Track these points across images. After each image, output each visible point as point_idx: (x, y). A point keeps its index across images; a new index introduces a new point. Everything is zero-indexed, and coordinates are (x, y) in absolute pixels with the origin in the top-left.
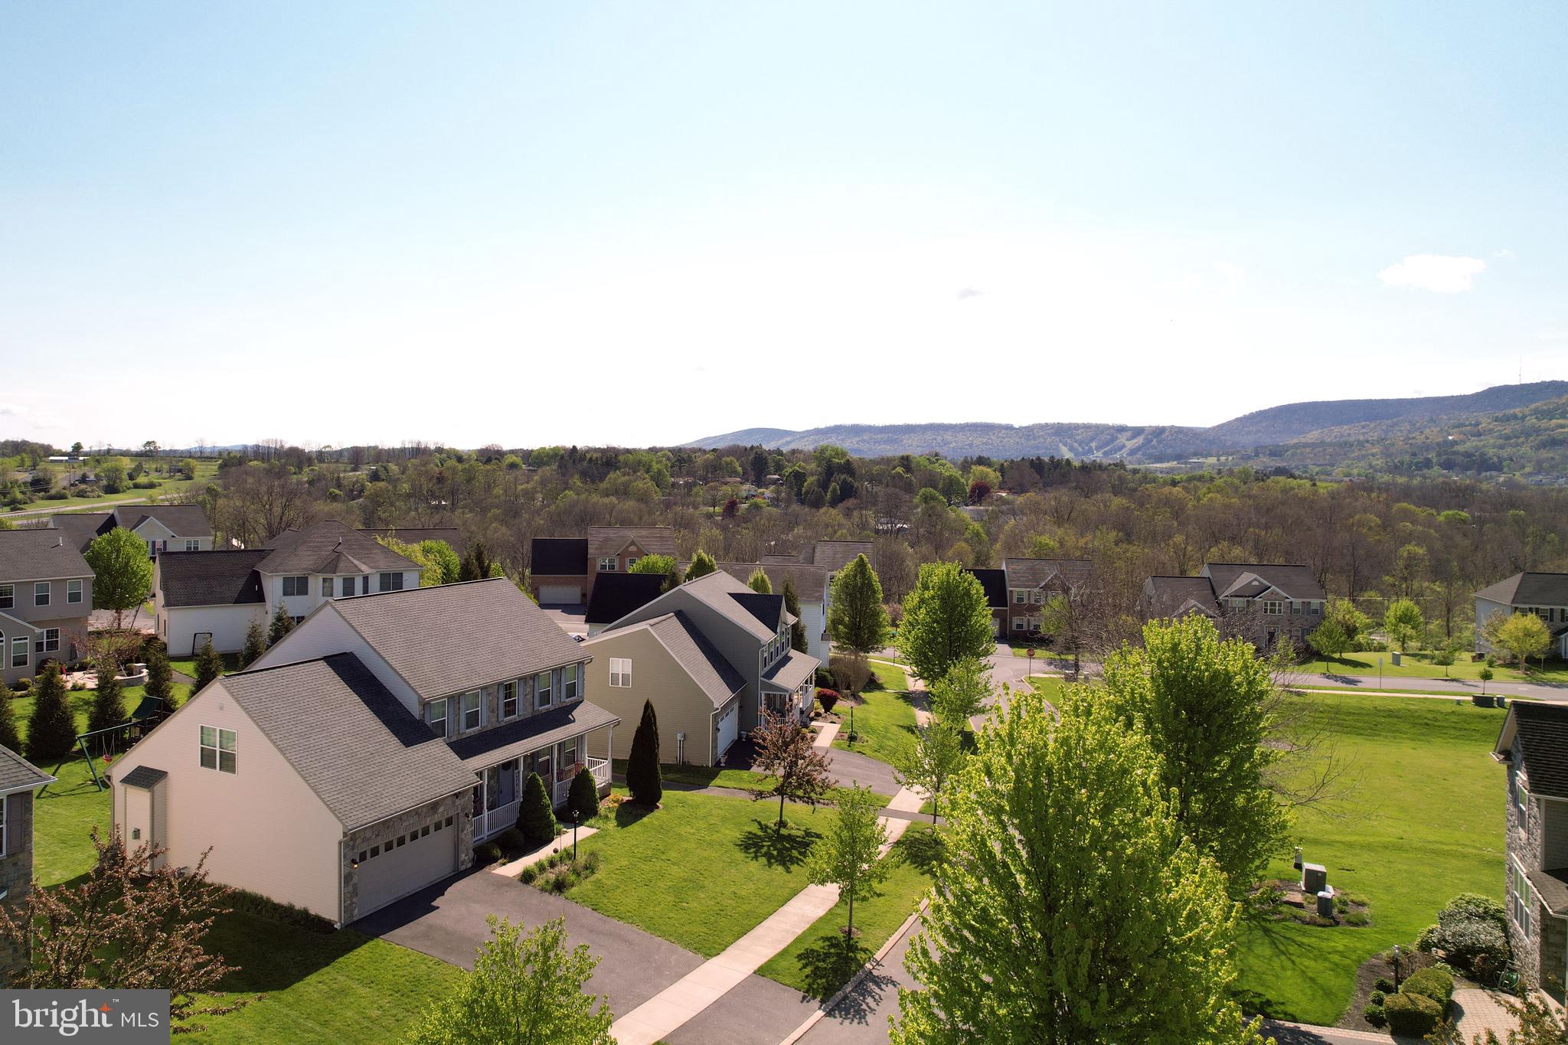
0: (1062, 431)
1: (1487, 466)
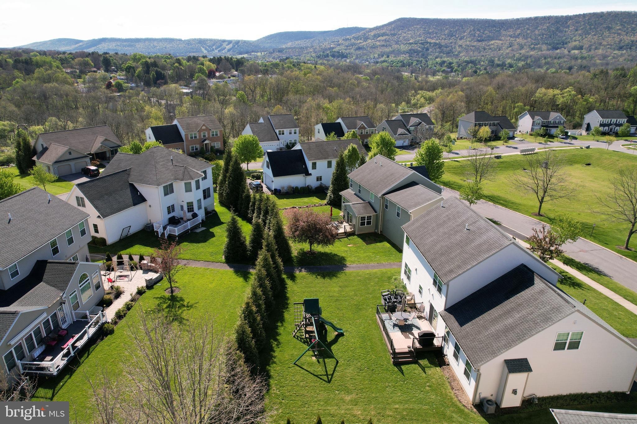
0: (202, 42)
1: (343, 56)
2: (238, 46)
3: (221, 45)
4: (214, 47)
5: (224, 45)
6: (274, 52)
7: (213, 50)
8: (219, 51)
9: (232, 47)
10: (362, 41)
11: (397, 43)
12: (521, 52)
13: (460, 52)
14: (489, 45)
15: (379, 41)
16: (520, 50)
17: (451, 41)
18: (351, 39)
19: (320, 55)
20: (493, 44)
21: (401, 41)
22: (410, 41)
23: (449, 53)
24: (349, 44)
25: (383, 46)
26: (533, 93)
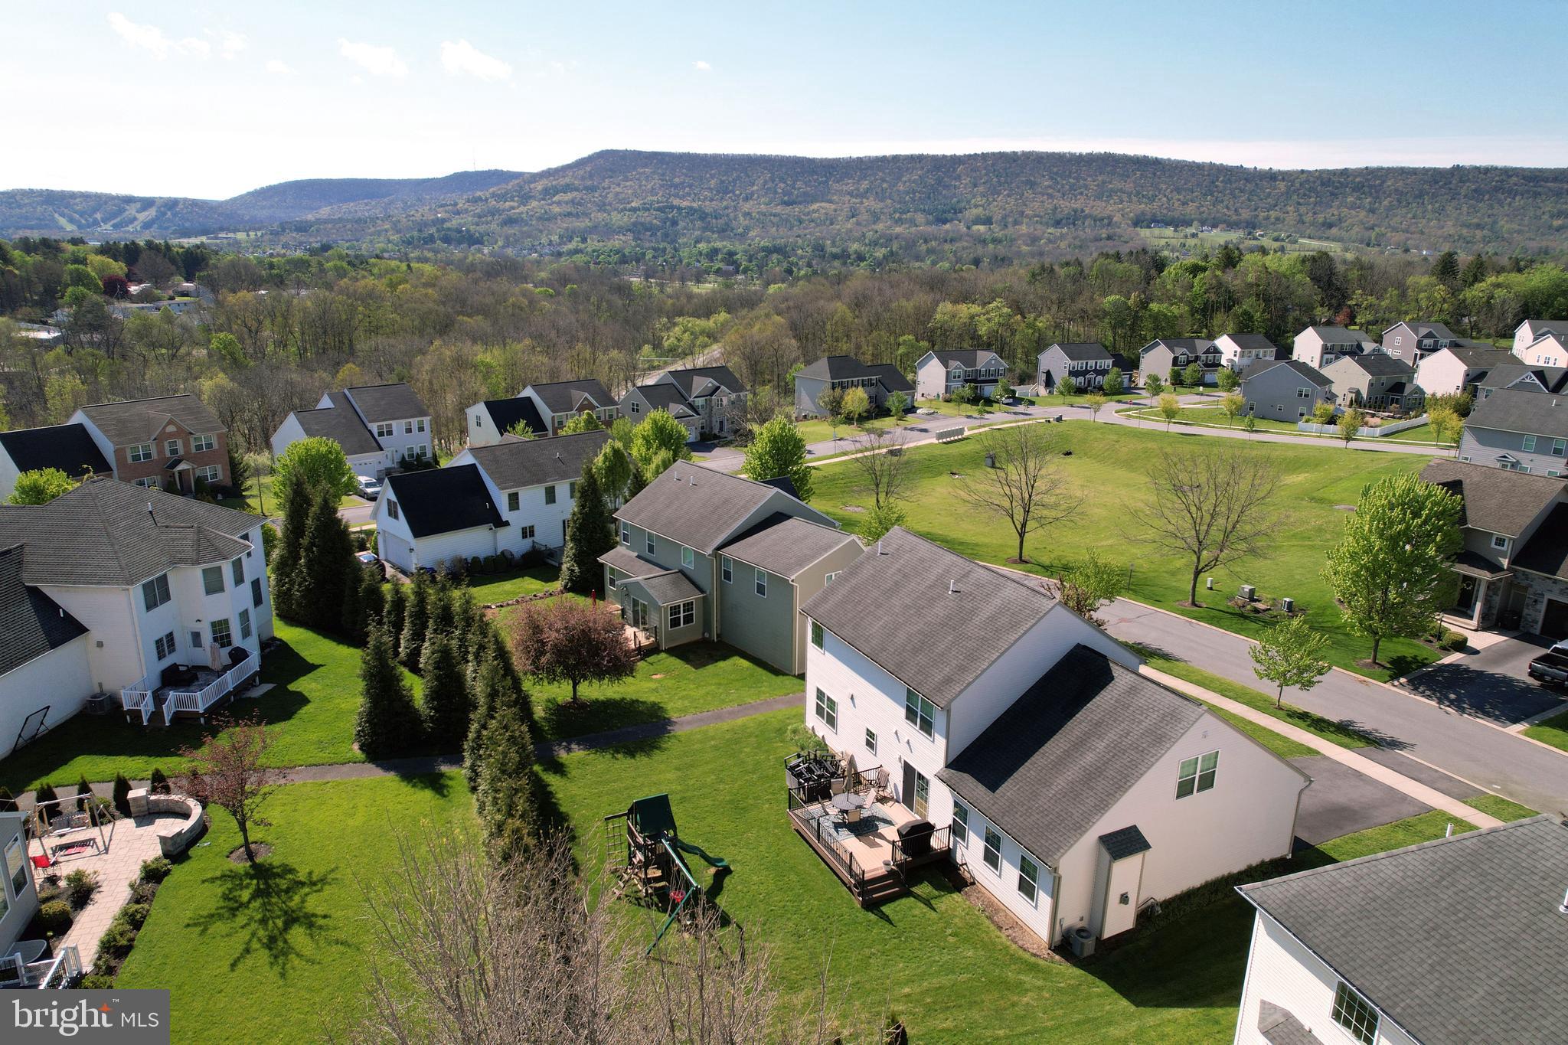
1: (473, 240)
2: (175, 215)
3: (121, 211)
4: (98, 216)
5: (131, 210)
6: (284, 230)
7: (96, 223)
8: (115, 226)
9: (157, 218)
10: (516, 204)
11: (602, 207)
12: (875, 227)
13: (747, 229)
14: (808, 214)
15: (559, 203)
16: (874, 223)
17: (725, 203)
18: (487, 200)
19: (412, 237)
20: (817, 211)
21: (610, 204)
22: (633, 204)
23: (724, 231)
24: (483, 210)
25: (569, 214)
26: (929, 313)
